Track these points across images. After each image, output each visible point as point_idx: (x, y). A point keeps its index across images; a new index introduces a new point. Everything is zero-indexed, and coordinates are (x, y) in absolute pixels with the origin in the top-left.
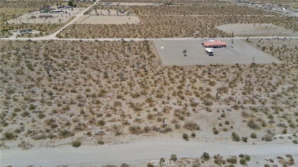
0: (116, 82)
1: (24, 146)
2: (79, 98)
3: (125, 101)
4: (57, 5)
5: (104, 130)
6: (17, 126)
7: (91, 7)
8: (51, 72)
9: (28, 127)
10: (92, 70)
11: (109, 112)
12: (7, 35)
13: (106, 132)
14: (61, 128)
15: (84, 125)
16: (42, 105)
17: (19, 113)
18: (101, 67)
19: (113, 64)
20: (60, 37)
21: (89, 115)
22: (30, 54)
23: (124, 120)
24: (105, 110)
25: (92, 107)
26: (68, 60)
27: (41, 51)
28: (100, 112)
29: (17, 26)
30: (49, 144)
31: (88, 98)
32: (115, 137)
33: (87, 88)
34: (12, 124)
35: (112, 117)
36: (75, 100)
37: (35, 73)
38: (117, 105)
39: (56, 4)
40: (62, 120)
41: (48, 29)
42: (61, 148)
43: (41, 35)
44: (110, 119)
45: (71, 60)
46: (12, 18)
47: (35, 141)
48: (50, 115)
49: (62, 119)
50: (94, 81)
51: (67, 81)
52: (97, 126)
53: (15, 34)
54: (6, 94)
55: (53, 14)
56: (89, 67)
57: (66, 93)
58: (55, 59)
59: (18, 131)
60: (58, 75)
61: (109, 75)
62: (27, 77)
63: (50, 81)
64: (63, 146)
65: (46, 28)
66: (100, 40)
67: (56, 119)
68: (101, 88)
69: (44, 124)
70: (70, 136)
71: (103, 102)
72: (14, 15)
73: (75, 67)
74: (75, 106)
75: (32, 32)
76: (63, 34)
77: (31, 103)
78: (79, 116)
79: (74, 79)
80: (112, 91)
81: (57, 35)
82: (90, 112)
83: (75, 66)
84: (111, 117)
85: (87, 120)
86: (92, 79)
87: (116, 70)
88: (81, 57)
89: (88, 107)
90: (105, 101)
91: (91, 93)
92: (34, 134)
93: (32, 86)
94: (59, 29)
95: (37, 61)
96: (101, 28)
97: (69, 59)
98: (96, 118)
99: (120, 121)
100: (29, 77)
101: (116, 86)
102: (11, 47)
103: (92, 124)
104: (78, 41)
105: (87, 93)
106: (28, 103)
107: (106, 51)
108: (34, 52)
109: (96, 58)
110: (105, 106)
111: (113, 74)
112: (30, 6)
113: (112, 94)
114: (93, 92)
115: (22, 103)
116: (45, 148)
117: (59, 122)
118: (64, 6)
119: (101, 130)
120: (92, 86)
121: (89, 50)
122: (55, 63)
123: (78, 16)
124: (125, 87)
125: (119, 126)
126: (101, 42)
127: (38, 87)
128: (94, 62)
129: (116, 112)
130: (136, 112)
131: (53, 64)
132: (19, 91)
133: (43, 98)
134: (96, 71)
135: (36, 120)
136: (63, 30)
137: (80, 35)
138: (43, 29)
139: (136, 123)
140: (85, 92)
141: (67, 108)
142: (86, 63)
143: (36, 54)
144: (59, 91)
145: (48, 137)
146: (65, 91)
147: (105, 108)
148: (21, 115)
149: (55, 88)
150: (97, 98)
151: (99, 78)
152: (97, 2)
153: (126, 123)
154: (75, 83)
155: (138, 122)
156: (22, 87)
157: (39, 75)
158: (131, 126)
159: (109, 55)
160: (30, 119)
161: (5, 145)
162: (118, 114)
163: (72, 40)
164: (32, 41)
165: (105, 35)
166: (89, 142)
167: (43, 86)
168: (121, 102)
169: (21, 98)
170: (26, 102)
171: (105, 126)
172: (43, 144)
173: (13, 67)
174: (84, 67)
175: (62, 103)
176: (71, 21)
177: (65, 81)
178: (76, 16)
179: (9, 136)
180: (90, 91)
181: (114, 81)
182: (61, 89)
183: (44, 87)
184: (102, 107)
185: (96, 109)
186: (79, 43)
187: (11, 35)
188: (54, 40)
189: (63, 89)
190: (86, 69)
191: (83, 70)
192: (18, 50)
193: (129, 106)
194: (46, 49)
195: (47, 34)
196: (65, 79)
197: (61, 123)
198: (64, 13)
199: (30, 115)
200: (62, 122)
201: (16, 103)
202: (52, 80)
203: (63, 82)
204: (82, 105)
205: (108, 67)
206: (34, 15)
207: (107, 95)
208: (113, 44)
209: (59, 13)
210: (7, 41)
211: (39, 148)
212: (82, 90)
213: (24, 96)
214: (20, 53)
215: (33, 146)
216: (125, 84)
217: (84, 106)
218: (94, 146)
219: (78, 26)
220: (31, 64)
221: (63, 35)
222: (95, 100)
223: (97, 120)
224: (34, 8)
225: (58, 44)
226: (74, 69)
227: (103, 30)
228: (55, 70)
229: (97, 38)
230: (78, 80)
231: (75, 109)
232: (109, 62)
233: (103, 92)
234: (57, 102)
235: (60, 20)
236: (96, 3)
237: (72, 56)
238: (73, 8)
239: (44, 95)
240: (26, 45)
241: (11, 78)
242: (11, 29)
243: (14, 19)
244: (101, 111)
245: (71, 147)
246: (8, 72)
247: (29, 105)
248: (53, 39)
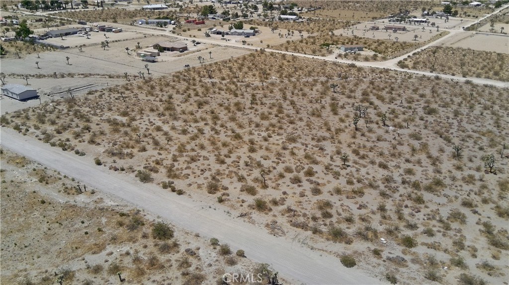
0: (472, 172)
1: (273, 228)
2: (388, 180)
3: (477, 217)
4: (424, 10)
5: (407, 257)
6: (277, 195)
7: (486, 17)
8: (361, 123)
9: (290, 202)
10: (435, 135)
11: (434, 226)
12: (325, 52)
13: (409, 264)
14: (336, 222)
15: (375, 233)
16: (325, 174)
17: (289, 176)
18: (455, 134)
19: (484, 135)
20: (403, 67)
21: (392, 217)
22: (344, 87)
23: (457, 255)
24: (426, 219)
25: (403, 206)
26: (399, 108)
27: (363, 85)
28: (414, 219)
29: (345, 40)
30: (308, 241)
31: (404, 186)
32: (423, 281)
33: (409, 166)
34: (273, 188)
35: (434, 237)
36: (379, 183)
37: (337, 118)
38: (455, 218)
39: (421, 9)
40: (343, 209)
41: (390, 50)
42: (321, 256)
43: (375, 58)
44: (430, 240)
45: (403, 110)
46: (343, 27)
47: (291, 227)
48: (329, 194)
49: (345, 208)
50: (430, 157)
51: (380, 144)
52: (398, 244)
53: (337, 52)
54: (285, 140)
55: (410, 26)
56: (430, 129)
57: (370, 166)
58: (377, 102)
59: (275, 203)
60: (370, 131)
61: (465, 153)
62: (323, 122)
63: (354, 137)
64: (326, 254)
65: (387, 48)
66: (476, 81)
67: (335, 203)
68: (438, 175)
69: (315, 205)
70: (343, 242)
71: (430, 203)
72: (348, 23)
73: (405, 124)
74: (375, 193)
75: (362, 53)
76: (410, 61)
77: (311, 165)
78: (373, 213)
79: (393, 144)
80: (456, 186)
81: (400, 62)
82: (396, 212)
83: (405, 121)
84: (432, 238)
85: (384, 226)
86: (428, 153)
87: (485, 147)
88: (424, 108)
89: (397, 202)
90: (434, 201)
91: (413, 179)
92: (294, 215)
93: (324, 139)
94: (407, 53)
95: (349, 101)
96: (490, 59)
97: (401, 106)
98: (402, 228)
99: (449, 253)
100: (326, 124)
101: (470, 180)
102: (323, 71)
103: (391, 238)
104: (433, 78)
105: (405, 177)
106: (308, 164)
107: (480, 105)
108: (351, 86)
109: (451, 115)
110: (430, 213)
111: (475, 153)
112: (378, 9)
113: (454, 194)
114: (418, 176)
115: (299, 161)
116: (299, 245)
117: (337, 211)
118: (434, 13)
119: (402, 255)
120: (421, 166)
121: (446, 97)
122: (375, 109)
123: (453, 32)
124: (490, 187)
125: (441, 262)
126: (477, 86)
127: (332, 142)
128: (445, 122)
129: (449, 232)
130: (492, 247)
131: (370, 110)
132: (304, 142)
133: (331, 163)
134: (441, 140)
135: (306, 194)
136: (414, 54)
137: (441, 68)
138: (381, 50)
139: (482, 272)
140: (403, 174)
141: (360, 193)
142: (429, 121)
143: (353, 89)
144: (360, 158)
145: (311, 229)
146: (369, 161)
147: (429, 215)
148: (290, 178)
149: (356, 152)
150: (420, 191)
151: (441, 155)
152: (503, 10)
153: (459, 263)
154: (392, 152)
155: (487, 272)
156: (311, 136)
157: (341, 124)
158: (466, 272)
159: (482, 114)
160: (298, 190)
161: (251, 216)
162: (451, 238)
163: (421, 73)
164: (356, 67)
165: (491, 73)
166: (370, 267)
167: (340, 142)
168: (467, 215)
169: (301, 153)
170: (306, 161)
171: (413, 250)
172: (299, 237)
173: (311, 102)
174: (422, 127)
175: (355, 181)
176: (436, 40)
177: (377, 144)
178: (449, 33)
179: (261, 206)
180: (414, 174)
181: (470, 169)
182: (364, 155)
183: (341, 146)
184: (424, 211)
185: (411, 211)
186: (432, 80)
187: (330, 52)
188: (390, 70)
189: (367, 156)
190: (424, 132)
191: (417, 131)
192: (330, 77)
193: (480, 230)
194: (372, 83)
195: (384, 59)
196: (378, 140)
197: (339, 214)
198: (430, 25)
199: (300, 184)
200: (342, 213)
201: (291, 158)
202: (357, 136)
203: (372, 145)
204: (387, 195)
205: (469, 137)
206: (377, 25)
207: (443, 193)
208: (500, 94)
209: (420, 24)
210: (321, 61)
211: (291, 241)
212: (399, 167)
213: (307, 151)
214: (331, 82)
215: (285, 235)
216: (492, 181)
217: (391, 199)
218: (377, 280)
219: (444, 51)
220: (338, 104)
221: (410, 63)
222: (416, 194)
223: (403, 233)
224: (382, 13)
225: (394, 77)
226: (401, 127)
227: (492, 62)
228: (369, 121)
229: (471, 76)
230: (399, 148)
231: (371, 198)
232: (475, 128)
233: (438, 183)
234: (348, 176)
235: (416, 36)
236: (500, 11)
237: (409, 102)
238: (450, 17)
239: (334, 157)
240: (345, 71)
241: (301, 119)
242: (335, 43)
243: (344, 29)
244: (419, 219)
245: (337, 262)
246: (302, 108)
247: (306, 167)
248: (389, 68)
